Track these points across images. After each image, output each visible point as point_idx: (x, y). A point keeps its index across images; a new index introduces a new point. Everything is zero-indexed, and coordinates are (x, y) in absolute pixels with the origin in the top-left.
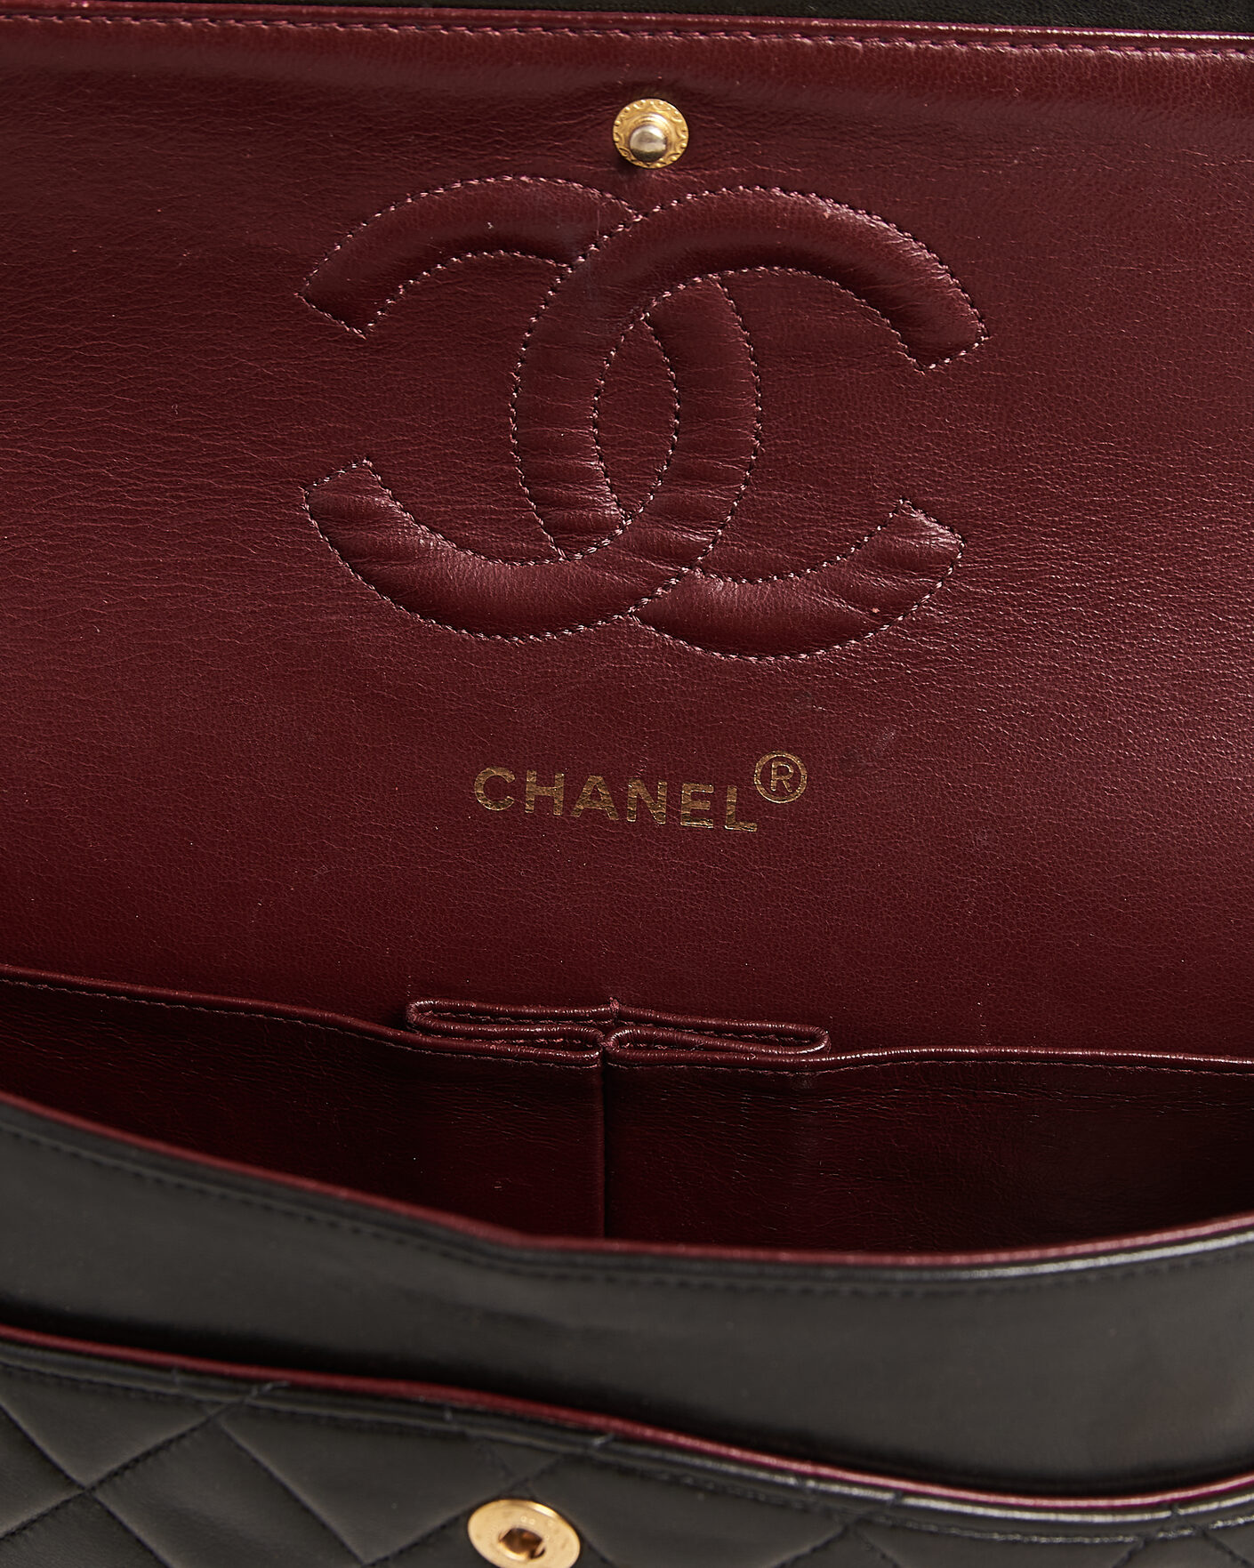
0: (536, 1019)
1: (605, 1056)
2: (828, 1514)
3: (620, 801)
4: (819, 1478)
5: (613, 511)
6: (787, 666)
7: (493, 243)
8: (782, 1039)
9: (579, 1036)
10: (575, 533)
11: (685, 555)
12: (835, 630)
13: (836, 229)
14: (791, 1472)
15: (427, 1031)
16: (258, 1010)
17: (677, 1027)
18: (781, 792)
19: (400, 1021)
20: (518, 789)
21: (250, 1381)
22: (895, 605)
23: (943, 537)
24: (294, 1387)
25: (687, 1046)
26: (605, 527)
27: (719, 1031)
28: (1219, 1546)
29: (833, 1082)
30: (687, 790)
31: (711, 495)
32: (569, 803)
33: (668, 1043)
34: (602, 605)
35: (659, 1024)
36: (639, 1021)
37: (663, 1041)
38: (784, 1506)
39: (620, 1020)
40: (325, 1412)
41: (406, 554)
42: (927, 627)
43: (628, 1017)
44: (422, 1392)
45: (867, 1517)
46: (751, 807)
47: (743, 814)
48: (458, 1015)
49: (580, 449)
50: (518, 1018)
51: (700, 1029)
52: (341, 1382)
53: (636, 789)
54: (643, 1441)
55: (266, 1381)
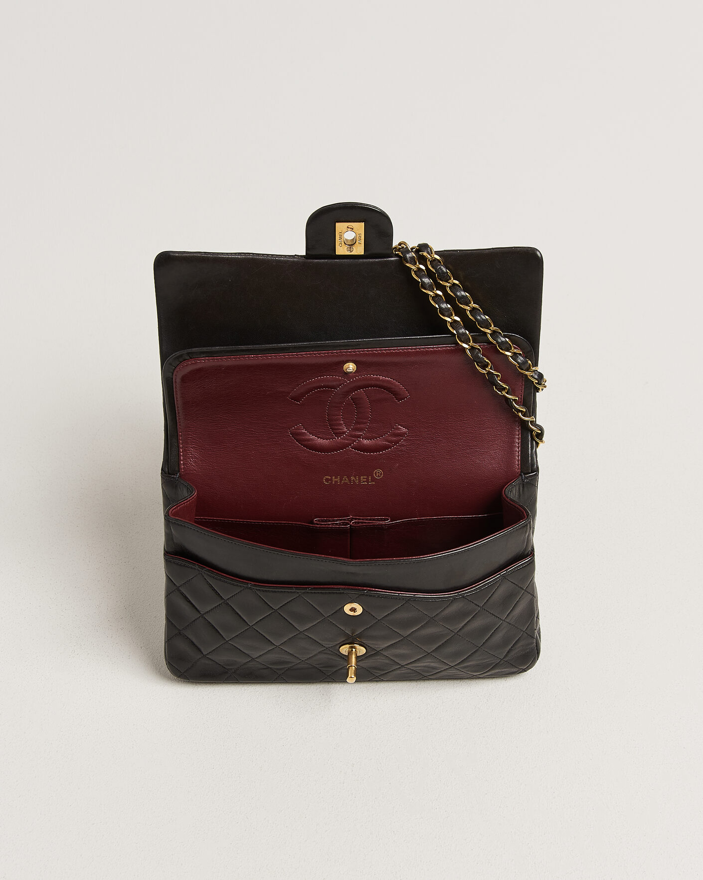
0: (337, 520)
1: (351, 526)
2: (403, 599)
3: (350, 480)
4: (401, 594)
5: (346, 430)
6: (378, 454)
7: (322, 387)
8: (381, 520)
9: (345, 522)
10: (338, 434)
11: (359, 436)
12: (386, 447)
13: (383, 381)
14: (397, 593)
15: (318, 524)
16: (286, 523)
17: (363, 519)
18: (379, 476)
19: (312, 522)
20: (331, 480)
21: (306, 588)
22: (396, 442)
23: (404, 430)
24: (314, 588)
25: (365, 523)
26: (344, 433)
27: (370, 519)
28: (466, 598)
29: (390, 527)
30: (362, 477)
31: (362, 426)
32: (341, 481)
33: (362, 523)
34: (345, 446)
35: (359, 519)
36: (356, 519)
37: (360, 522)
38: (397, 598)
39: (352, 519)
40: (320, 591)
41: (309, 440)
42: (403, 445)
43: (354, 518)
44: (336, 587)
45: (409, 599)
46: (373, 479)
47: (372, 481)
48: (323, 521)
49: (341, 424)
50: (334, 521)
51: (367, 519)
52: (322, 586)
53: (352, 478)
54: (373, 591)
55: (309, 588)
